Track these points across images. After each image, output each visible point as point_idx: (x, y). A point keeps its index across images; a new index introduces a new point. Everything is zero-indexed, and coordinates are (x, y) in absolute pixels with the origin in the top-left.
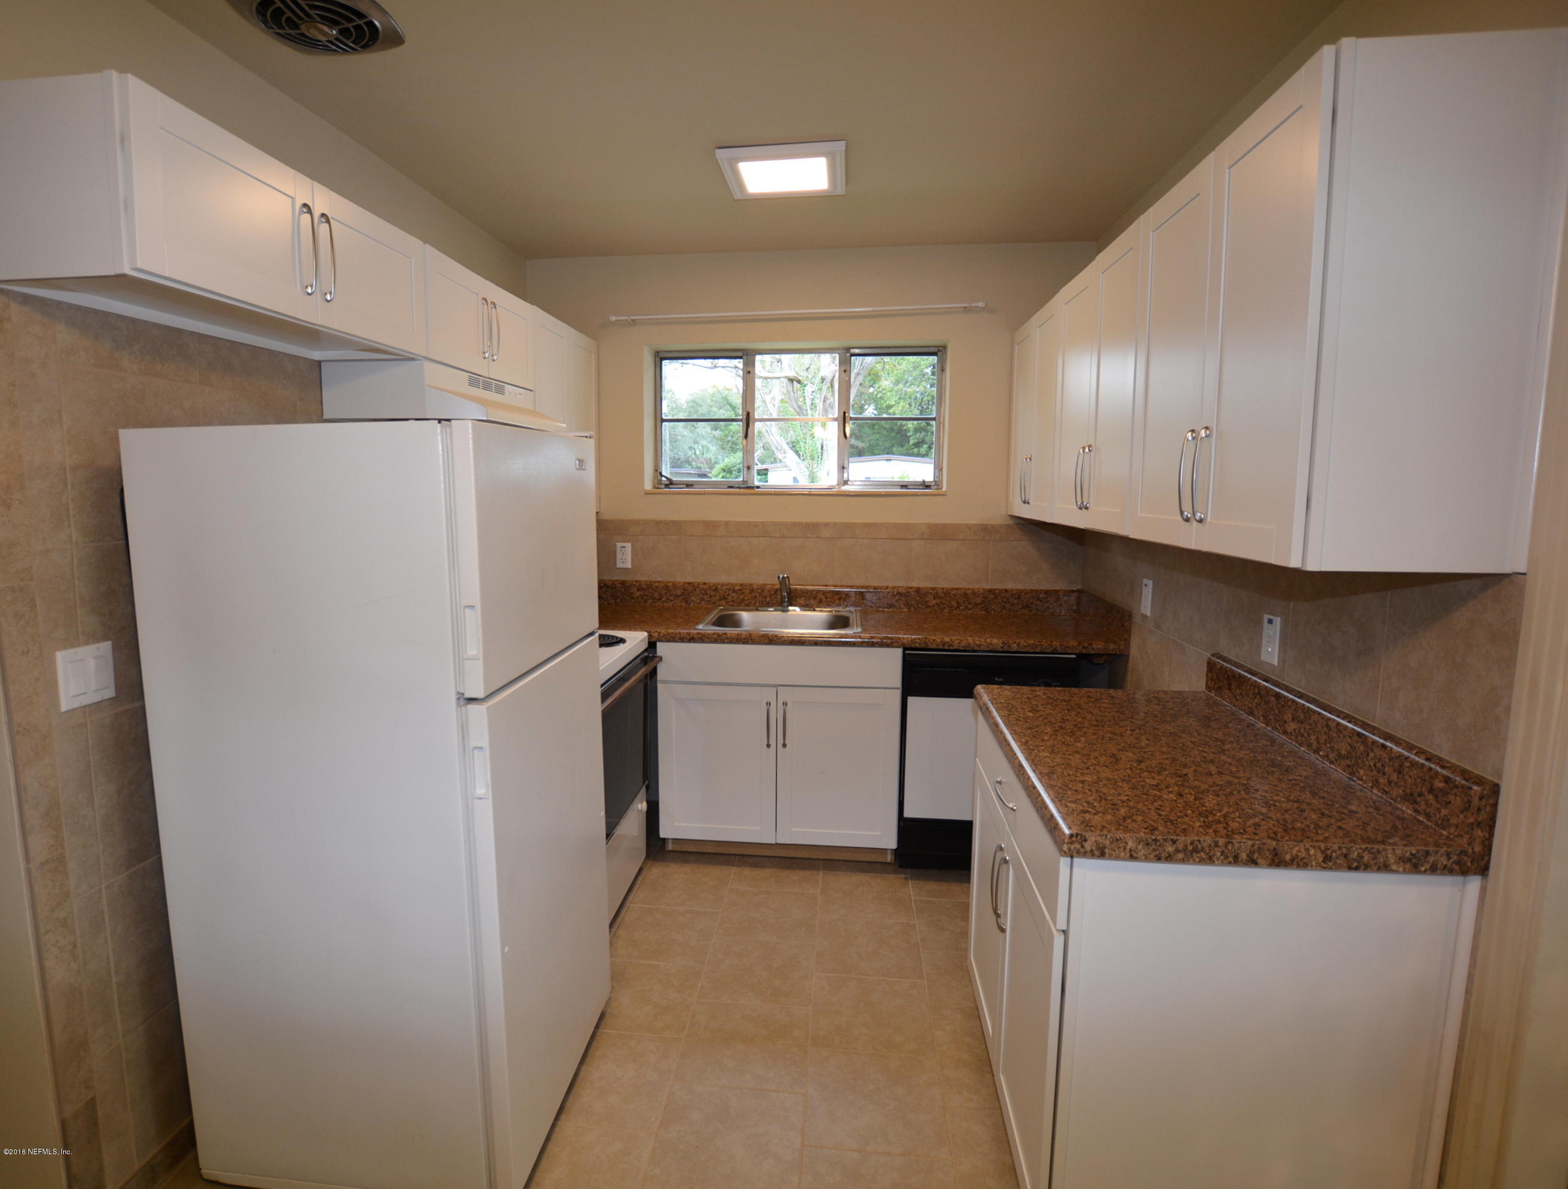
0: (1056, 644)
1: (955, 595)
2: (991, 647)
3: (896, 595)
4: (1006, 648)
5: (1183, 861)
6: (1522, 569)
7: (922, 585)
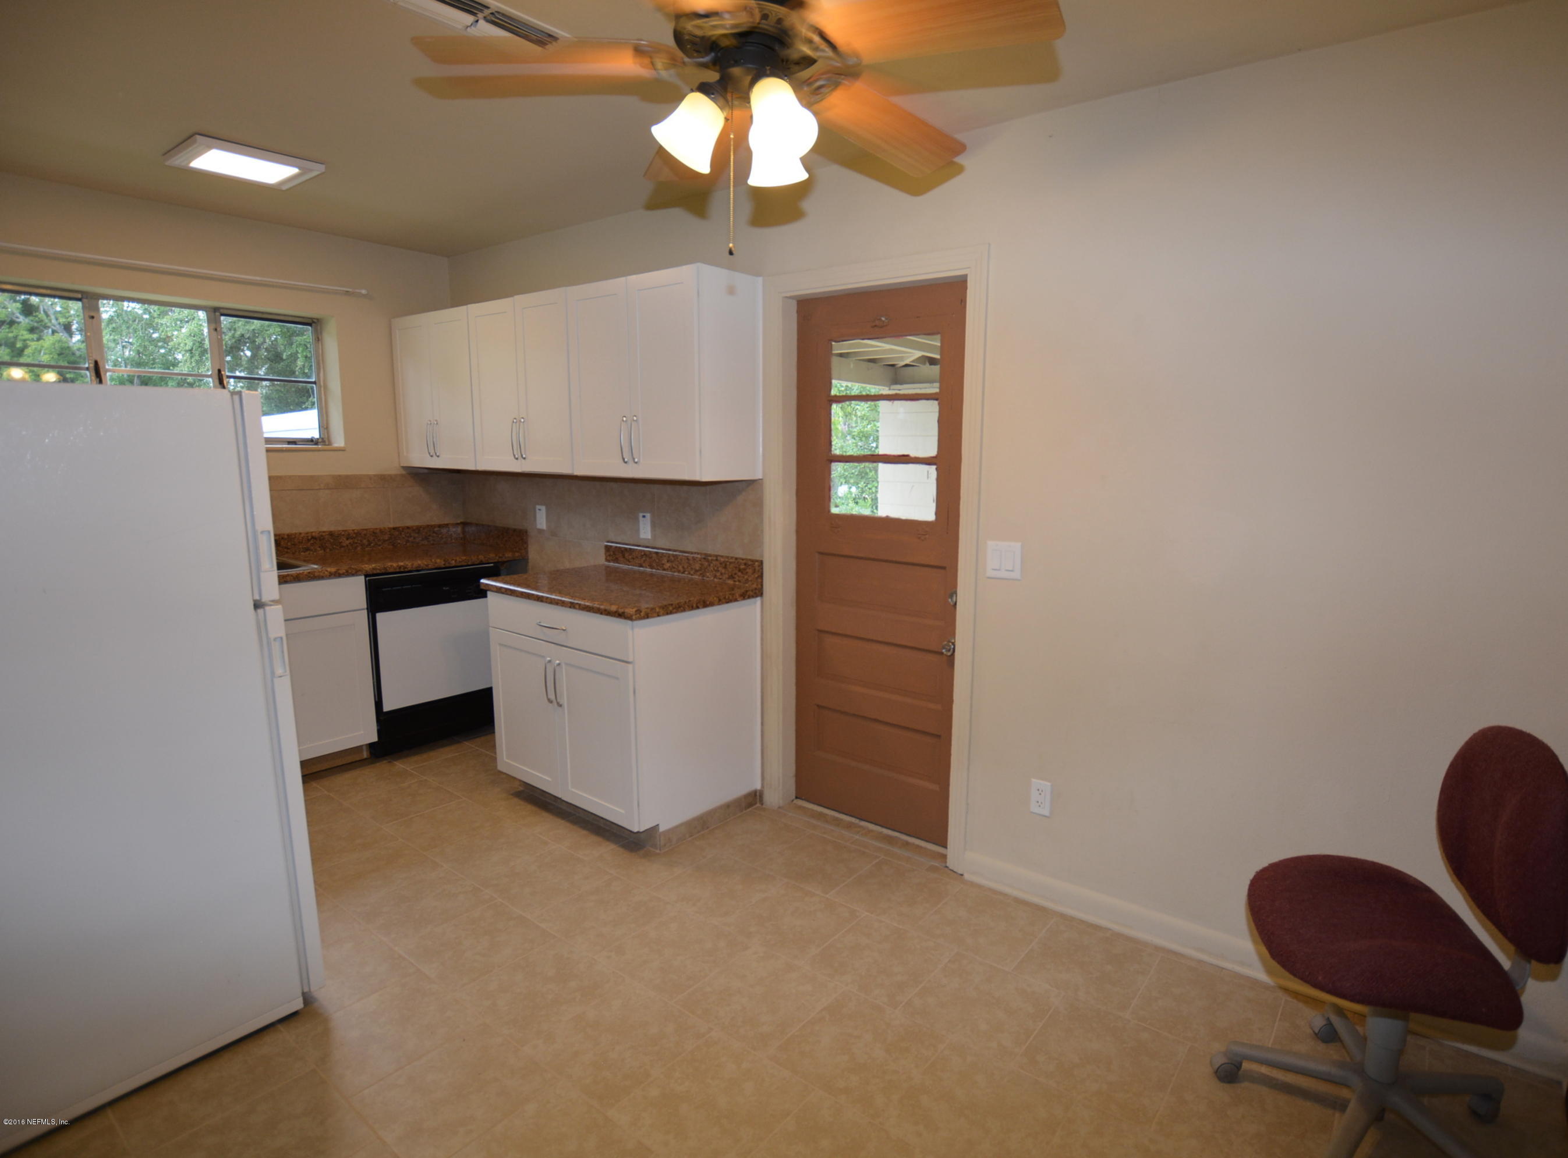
0: (481, 557)
1: (365, 535)
2: (436, 565)
3: (311, 539)
4: (447, 565)
5: (676, 613)
6: (761, 478)
7: (332, 529)
